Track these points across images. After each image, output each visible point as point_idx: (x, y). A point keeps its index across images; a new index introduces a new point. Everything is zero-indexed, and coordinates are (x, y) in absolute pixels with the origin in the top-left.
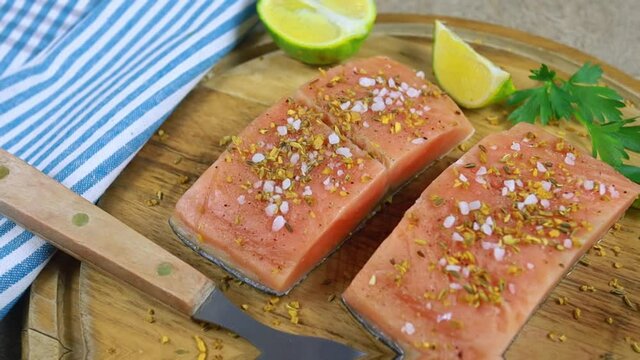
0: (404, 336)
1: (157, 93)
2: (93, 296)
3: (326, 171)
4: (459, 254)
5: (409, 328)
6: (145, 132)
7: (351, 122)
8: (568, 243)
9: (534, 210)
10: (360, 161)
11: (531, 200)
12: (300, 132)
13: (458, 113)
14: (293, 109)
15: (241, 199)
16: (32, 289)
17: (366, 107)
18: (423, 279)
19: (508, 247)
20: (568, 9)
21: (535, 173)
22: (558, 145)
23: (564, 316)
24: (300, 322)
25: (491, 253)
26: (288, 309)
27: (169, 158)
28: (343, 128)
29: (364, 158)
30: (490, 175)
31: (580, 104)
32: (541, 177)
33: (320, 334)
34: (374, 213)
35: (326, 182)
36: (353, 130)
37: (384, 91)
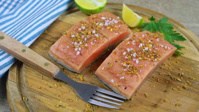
0: (111, 83)
1: (45, 20)
2: (27, 73)
3: (91, 40)
4: (127, 62)
5: (112, 81)
6: (42, 30)
7: (99, 28)
8: (156, 60)
9: (147, 51)
10: (101, 38)
11: (146, 49)
12: (85, 30)
13: (128, 28)
14: (83, 24)
15: (68, 47)
16: (10, 70)
17: (103, 24)
18: (117, 68)
19: (140, 60)
20: (160, 4)
21: (148, 42)
22: (155, 36)
23: (155, 81)
24: (83, 80)
25: (135, 62)
26: (80, 77)
27: (48, 38)
28: (97, 30)
29: (102, 37)
30: (136, 42)
31: (162, 27)
32: (150, 43)
33: (88, 83)
34: (104, 53)
35: (91, 43)
36: (99, 30)
37: (108, 21)
